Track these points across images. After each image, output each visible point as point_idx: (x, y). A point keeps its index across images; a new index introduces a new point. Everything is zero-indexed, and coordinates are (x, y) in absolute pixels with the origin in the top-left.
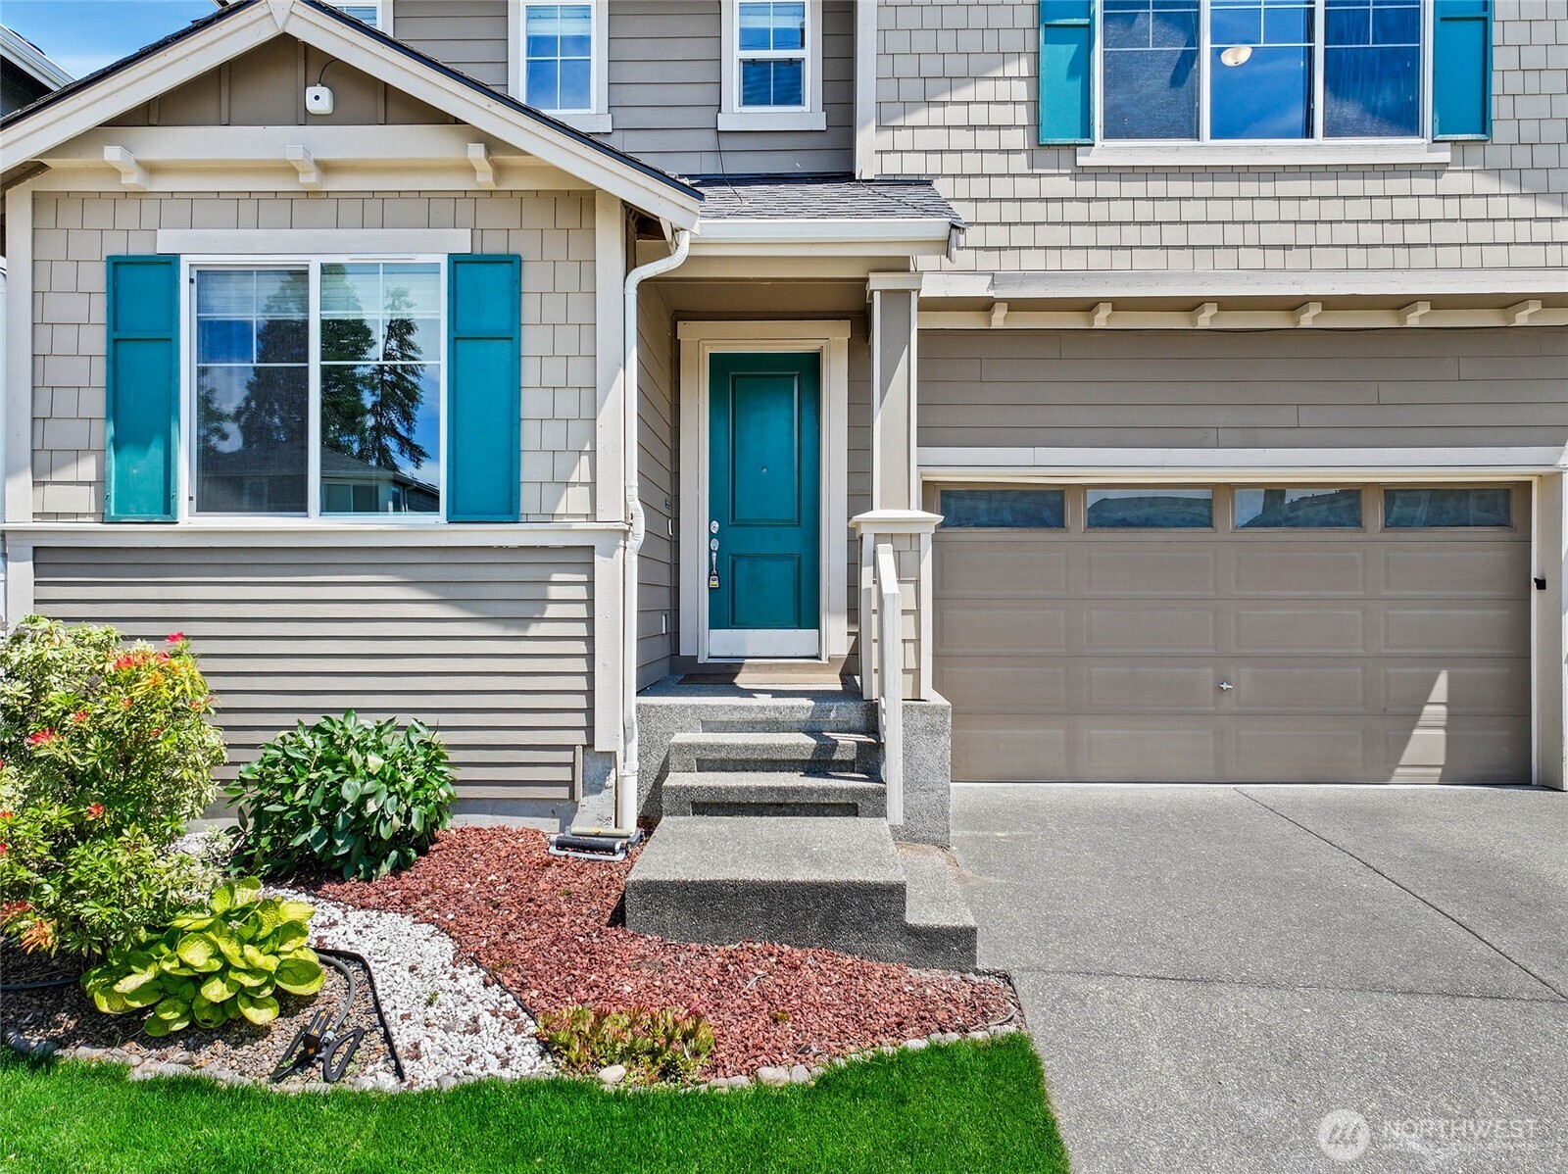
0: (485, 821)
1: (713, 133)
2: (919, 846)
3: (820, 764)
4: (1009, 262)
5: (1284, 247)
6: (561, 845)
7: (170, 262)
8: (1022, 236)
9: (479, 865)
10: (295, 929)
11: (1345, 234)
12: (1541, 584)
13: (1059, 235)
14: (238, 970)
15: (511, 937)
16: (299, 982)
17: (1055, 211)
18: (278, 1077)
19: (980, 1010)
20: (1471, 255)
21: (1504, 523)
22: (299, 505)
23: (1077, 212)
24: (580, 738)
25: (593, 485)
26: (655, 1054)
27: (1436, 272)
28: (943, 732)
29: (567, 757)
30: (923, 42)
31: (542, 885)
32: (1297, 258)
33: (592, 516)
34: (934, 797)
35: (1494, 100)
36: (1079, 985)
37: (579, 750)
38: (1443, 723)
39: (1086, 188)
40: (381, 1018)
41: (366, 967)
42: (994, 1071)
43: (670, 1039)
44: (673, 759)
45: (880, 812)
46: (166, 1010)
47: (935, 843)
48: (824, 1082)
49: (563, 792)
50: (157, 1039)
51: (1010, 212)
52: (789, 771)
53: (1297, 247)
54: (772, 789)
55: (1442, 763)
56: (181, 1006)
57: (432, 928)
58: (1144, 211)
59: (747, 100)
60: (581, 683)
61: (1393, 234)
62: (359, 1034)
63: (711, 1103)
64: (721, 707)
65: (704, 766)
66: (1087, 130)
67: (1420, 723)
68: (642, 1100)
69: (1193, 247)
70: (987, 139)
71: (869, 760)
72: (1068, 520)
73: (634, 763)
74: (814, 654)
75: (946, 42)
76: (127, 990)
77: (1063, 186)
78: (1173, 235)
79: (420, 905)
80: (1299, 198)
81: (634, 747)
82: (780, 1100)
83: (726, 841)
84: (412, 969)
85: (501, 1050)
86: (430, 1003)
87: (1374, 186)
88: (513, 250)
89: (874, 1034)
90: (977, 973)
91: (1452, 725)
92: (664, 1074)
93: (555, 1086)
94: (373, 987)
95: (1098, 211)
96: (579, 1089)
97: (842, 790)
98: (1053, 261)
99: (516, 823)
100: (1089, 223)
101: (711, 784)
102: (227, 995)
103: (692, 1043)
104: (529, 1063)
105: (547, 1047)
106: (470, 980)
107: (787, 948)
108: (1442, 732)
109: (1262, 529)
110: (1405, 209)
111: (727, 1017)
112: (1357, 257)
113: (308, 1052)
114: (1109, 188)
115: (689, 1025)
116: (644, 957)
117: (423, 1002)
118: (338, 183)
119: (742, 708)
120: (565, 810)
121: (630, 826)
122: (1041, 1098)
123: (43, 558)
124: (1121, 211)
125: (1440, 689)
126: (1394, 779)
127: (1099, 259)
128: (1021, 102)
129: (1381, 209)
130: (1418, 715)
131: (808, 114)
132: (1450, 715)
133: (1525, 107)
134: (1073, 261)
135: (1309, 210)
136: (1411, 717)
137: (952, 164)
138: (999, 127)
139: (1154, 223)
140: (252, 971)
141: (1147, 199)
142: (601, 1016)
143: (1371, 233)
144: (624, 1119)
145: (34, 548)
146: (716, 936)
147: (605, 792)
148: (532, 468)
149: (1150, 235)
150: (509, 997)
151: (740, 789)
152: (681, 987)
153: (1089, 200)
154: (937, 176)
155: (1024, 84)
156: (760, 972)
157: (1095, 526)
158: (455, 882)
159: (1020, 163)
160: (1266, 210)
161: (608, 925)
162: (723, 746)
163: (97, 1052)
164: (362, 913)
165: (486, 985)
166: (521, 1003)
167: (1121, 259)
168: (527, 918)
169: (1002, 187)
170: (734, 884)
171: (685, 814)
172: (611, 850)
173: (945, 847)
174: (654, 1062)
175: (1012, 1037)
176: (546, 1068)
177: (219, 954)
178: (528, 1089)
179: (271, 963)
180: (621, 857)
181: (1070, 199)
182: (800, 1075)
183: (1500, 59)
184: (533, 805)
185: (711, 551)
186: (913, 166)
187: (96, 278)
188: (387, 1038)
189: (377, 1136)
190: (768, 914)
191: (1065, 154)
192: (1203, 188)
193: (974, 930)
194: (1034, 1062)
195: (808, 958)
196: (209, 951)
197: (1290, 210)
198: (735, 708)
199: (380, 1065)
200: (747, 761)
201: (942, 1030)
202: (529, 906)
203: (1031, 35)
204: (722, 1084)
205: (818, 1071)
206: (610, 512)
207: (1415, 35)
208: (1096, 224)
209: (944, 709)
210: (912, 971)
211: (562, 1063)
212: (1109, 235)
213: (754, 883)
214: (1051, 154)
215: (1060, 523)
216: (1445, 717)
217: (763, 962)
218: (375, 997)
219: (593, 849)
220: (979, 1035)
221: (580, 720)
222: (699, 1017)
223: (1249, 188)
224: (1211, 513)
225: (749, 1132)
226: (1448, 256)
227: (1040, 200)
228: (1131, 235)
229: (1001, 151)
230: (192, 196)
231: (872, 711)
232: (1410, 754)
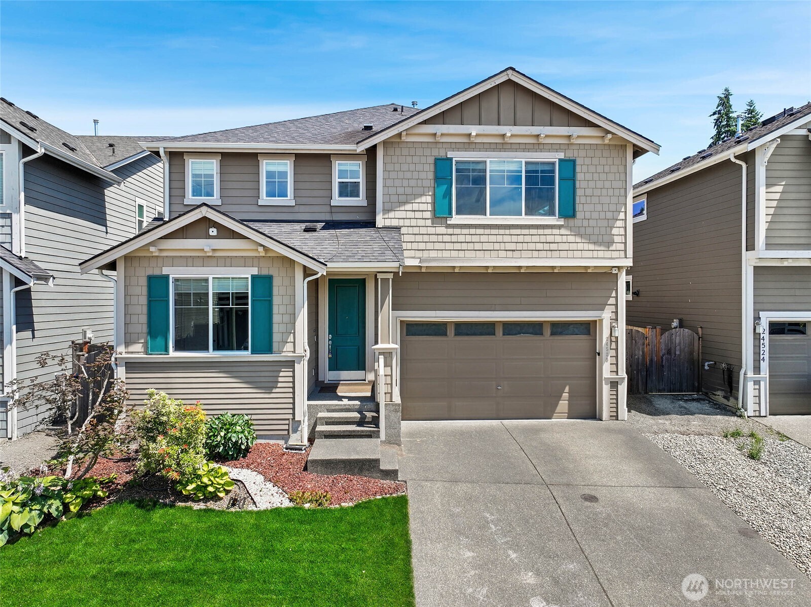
0: (263, 441)
1: (329, 207)
2: (392, 445)
3: (361, 423)
4: (426, 254)
5: (513, 250)
6: (287, 449)
7: (167, 277)
8: (430, 246)
9: (264, 455)
10: (226, 474)
11: (531, 246)
12: (599, 354)
13: (442, 246)
14: (215, 484)
15: (278, 474)
16: (228, 486)
17: (440, 238)
18: (228, 508)
19: (396, 490)
20: (570, 254)
21: (589, 333)
22: (206, 348)
23: (447, 238)
24: (291, 417)
25: (294, 343)
26: (317, 501)
27: (559, 259)
28: (399, 411)
29: (287, 422)
30: (397, 183)
31: (283, 461)
32: (517, 254)
33: (294, 352)
34: (396, 431)
35: (577, 205)
36: (424, 483)
37: (291, 420)
38: (567, 399)
39: (450, 231)
40: (250, 494)
41: (242, 483)
42: (395, 503)
43: (320, 498)
44: (318, 422)
45: (378, 437)
46: (199, 494)
47: (397, 444)
48: (356, 506)
49: (286, 432)
50: (196, 501)
51: (426, 238)
52: (353, 424)
53: (517, 250)
54: (347, 431)
55: (567, 412)
56: (202, 493)
57: (257, 473)
58: (468, 238)
59: (341, 195)
60: (291, 401)
61: (547, 247)
62: (245, 498)
63: (330, 510)
64: (332, 405)
65: (327, 424)
66: (450, 213)
67: (562, 399)
68: (315, 510)
69: (484, 250)
70: (418, 215)
71: (375, 421)
72: (448, 333)
73: (306, 423)
74: (363, 379)
75: (405, 183)
76: (190, 489)
77: (442, 230)
78: (477, 246)
79: (251, 467)
80: (517, 235)
81: (306, 418)
82: (346, 509)
83: (334, 447)
84: (254, 483)
85: (280, 501)
86: (261, 491)
87: (541, 231)
88: (271, 273)
89: (369, 495)
90: (398, 481)
91: (570, 400)
92: (319, 505)
93: (294, 508)
94: (246, 488)
95: (454, 238)
96: (300, 508)
97: (367, 431)
98: (440, 254)
99: (272, 442)
100: (451, 242)
101: (329, 430)
102: (214, 490)
103: (325, 498)
104: (287, 504)
105: (291, 500)
106: (270, 485)
107: (349, 476)
108: (567, 402)
109: (511, 336)
110: (550, 238)
111: (334, 492)
112: (535, 254)
113: (234, 502)
114: (457, 231)
115: (325, 494)
116: (313, 479)
117: (259, 491)
118: (218, 254)
119: (339, 405)
120: (286, 438)
121: (306, 442)
122: (407, 508)
123: (128, 365)
124: (461, 238)
125: (567, 389)
126: (554, 417)
127: (454, 254)
128: (429, 203)
129: (543, 239)
130: (561, 396)
131: (360, 200)
132: (569, 396)
133: (587, 207)
134: (446, 254)
135: (521, 239)
136: (559, 397)
137: (407, 222)
138: (422, 211)
139: (472, 242)
140: (218, 484)
141: (470, 235)
142: (303, 493)
143: (540, 246)
144: (311, 514)
145: (126, 362)
146: (331, 473)
147: (298, 432)
148: (276, 337)
149: (471, 246)
150: (280, 489)
151: (338, 431)
152: (322, 486)
153: (451, 235)
154: (402, 226)
155: (430, 197)
156: (342, 482)
157: (457, 335)
158: (259, 460)
159: (429, 222)
160: (507, 239)
161: (303, 471)
162: (332, 418)
163: (183, 504)
164: (237, 469)
165: (274, 486)
166: (283, 490)
167: (461, 254)
168: (282, 470)
169: (423, 230)
170: (336, 460)
171: (322, 438)
172: (301, 450)
173: (399, 445)
174: (317, 503)
175: (402, 496)
176: (291, 505)
177: (210, 480)
178: (288, 509)
179: (222, 482)
180: (304, 452)
181: (445, 234)
182: (351, 504)
183: (579, 192)
184: (277, 436)
185: (329, 345)
186: (395, 223)
187: (144, 282)
188: (252, 499)
189: (256, 519)
190: (345, 467)
191: (444, 220)
192: (487, 231)
193: (398, 470)
194: (407, 501)
195: (355, 479)
196: (208, 479)
197: (514, 239)
198: (337, 405)
199: (251, 505)
200: (340, 422)
201: (386, 495)
202: (281, 467)
203: (432, 182)
204: (332, 507)
205: (355, 504)
206: (300, 351)
207: (553, 183)
208: (453, 242)
209: (399, 404)
210: (381, 481)
211: (295, 503)
212: (457, 246)
213: (341, 459)
214: (438, 220)
215: (446, 335)
216: (568, 397)
217: (343, 480)
218: (247, 490)
219: (296, 449)
220: (394, 495)
221: (291, 411)
222: (327, 492)
223: (502, 231)
224: (495, 331)
225: (339, 516)
226: (563, 254)
227: (435, 234)
228: (464, 246)
229: (423, 219)
230: (173, 257)
231: (378, 405)
232: (558, 409)
